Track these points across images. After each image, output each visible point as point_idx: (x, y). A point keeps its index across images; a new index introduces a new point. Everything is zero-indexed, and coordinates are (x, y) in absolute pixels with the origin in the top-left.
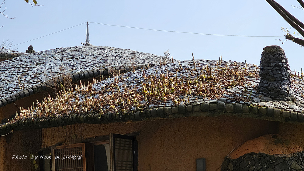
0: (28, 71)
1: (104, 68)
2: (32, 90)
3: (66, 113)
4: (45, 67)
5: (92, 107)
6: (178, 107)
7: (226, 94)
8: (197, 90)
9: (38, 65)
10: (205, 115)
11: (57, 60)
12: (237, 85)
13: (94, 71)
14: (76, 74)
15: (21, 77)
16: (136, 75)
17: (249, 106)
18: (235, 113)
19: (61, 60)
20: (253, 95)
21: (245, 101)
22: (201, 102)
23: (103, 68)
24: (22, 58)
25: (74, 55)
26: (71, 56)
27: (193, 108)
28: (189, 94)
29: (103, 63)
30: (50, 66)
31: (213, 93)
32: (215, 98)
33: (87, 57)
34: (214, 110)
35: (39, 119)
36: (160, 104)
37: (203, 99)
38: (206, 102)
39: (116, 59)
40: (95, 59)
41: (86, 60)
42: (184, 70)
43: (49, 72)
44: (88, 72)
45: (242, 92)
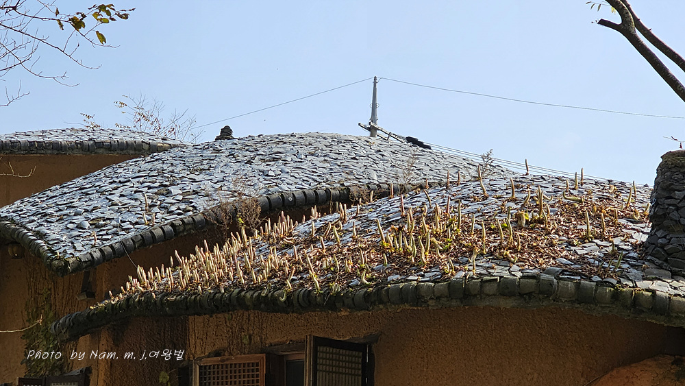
0: (171, 185)
1: (343, 185)
2: (170, 228)
3: (218, 286)
4: (210, 178)
5: (272, 275)
6: (450, 284)
7: (566, 257)
8: (501, 247)
9: (197, 173)
10: (507, 303)
11: (240, 162)
12: (596, 238)
13: (319, 192)
14: (277, 195)
15: (153, 199)
16: (391, 206)
17: (612, 289)
18: (579, 304)
19: (249, 162)
20: (629, 264)
21: (605, 275)
22: (502, 275)
23: (341, 184)
24: (165, 156)
25: (280, 153)
26: (274, 156)
27: (481, 286)
28: (482, 254)
29: (342, 174)
30: (220, 176)
31: (535, 254)
32: (537, 265)
33: (309, 158)
34: (529, 294)
35: (167, 294)
36: (411, 274)
37: (508, 268)
38: (514, 275)
39: (375, 165)
40: (326, 165)
41: (306, 165)
42: (490, 198)
43: (216, 190)
44: (304, 193)
45: (605, 254)
